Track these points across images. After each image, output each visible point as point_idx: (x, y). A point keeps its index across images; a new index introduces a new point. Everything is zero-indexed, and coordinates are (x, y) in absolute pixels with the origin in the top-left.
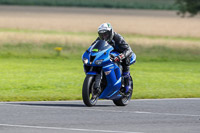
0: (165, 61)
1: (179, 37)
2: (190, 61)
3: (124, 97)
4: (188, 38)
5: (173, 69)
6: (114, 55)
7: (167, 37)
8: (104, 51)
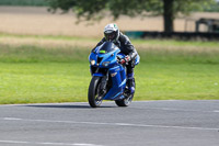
0: (36, 62)
1: (50, 36)
2: (64, 62)
3: (126, 98)
4: (60, 36)
5: (44, 70)
6: (120, 56)
7: (37, 36)
8: (111, 53)
